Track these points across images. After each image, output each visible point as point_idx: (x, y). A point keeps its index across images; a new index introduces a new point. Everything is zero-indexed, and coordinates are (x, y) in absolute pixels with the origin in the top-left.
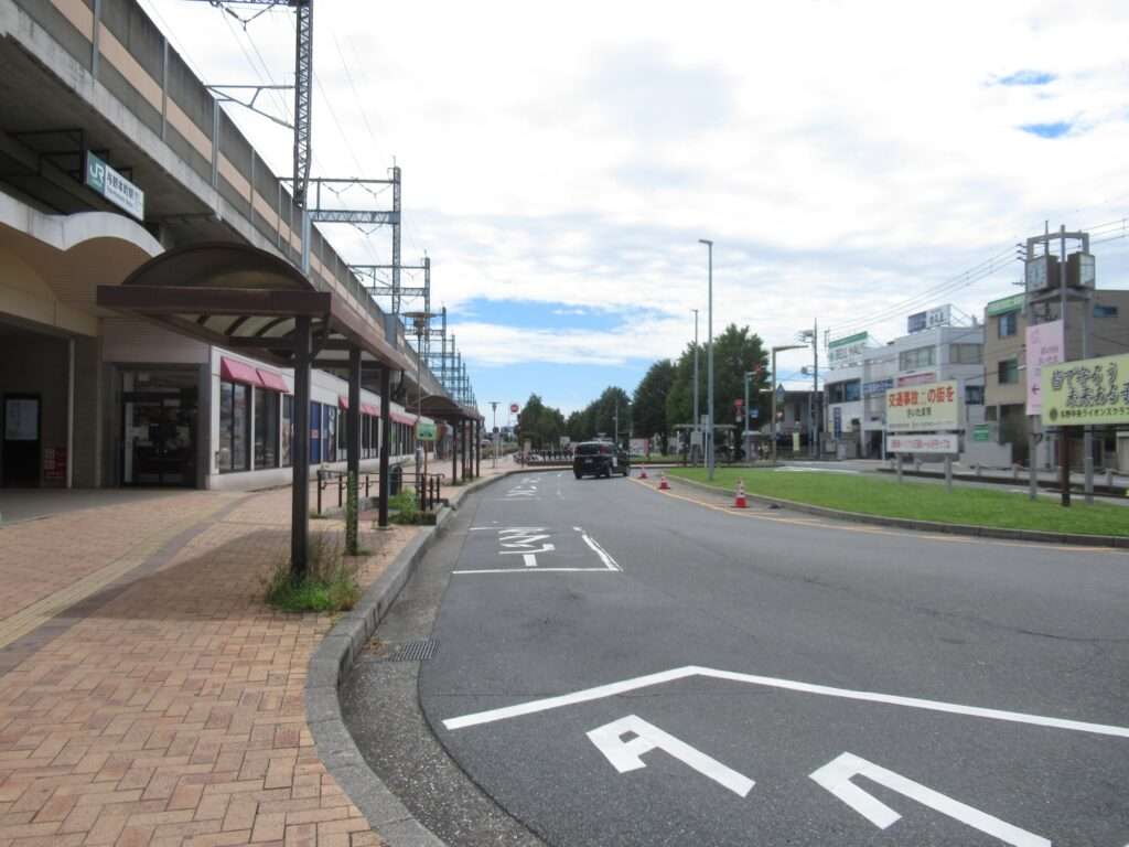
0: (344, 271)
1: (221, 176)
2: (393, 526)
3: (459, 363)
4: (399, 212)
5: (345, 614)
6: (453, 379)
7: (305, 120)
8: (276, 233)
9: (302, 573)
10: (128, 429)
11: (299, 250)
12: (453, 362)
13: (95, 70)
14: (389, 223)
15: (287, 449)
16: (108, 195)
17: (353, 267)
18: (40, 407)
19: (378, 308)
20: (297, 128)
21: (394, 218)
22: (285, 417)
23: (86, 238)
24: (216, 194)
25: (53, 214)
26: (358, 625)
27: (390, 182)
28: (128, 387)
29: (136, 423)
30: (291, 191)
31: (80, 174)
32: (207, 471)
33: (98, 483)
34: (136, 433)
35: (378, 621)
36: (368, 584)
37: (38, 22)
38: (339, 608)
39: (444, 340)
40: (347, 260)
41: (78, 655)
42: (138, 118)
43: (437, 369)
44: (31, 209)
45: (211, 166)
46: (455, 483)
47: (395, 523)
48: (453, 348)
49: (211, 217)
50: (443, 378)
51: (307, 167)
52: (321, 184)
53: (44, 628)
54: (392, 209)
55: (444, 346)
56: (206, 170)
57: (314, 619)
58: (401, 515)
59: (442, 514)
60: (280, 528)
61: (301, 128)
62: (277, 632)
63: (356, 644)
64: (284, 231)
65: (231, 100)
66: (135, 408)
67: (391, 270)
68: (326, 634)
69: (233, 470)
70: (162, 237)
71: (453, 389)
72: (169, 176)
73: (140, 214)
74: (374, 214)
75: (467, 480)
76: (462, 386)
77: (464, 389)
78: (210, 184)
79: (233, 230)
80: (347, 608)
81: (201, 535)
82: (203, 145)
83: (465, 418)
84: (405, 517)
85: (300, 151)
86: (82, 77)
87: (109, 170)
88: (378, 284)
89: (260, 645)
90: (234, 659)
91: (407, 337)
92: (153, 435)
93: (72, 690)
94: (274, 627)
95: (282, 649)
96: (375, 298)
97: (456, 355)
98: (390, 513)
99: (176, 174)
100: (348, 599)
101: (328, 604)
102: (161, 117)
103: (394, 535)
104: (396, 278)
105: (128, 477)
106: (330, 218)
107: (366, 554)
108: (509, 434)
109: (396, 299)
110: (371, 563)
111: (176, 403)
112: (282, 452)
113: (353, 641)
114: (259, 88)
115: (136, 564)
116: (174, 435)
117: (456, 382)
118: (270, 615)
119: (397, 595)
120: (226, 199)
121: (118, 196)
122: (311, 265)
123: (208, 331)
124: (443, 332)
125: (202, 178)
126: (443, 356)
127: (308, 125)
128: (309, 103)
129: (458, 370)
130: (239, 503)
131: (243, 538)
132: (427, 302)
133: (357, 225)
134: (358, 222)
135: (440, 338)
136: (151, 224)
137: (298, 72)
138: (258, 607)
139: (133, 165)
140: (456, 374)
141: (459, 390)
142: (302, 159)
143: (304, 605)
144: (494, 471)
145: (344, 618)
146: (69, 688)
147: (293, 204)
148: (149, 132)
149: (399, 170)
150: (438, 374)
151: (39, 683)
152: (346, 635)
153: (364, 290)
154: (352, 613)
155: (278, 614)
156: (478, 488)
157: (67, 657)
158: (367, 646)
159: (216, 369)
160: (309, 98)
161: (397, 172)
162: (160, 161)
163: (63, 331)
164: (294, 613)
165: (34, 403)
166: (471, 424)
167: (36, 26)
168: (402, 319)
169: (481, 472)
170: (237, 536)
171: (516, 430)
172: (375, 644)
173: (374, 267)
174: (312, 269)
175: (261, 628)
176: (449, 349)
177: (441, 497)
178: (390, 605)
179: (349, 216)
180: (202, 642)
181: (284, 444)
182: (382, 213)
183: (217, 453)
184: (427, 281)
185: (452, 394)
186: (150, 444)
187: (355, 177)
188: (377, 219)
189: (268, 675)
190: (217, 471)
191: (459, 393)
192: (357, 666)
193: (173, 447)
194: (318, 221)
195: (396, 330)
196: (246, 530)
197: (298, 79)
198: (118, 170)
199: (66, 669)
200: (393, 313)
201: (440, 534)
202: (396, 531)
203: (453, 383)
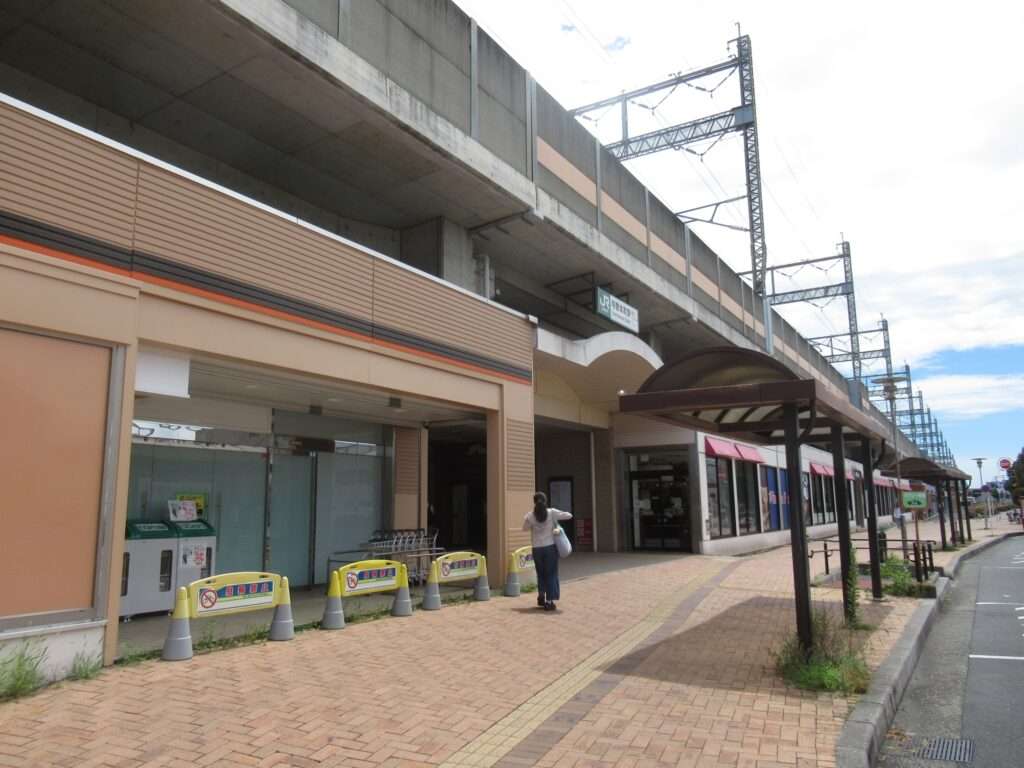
0: (804, 345)
1: (695, 286)
2: (888, 597)
3: (930, 419)
4: (852, 283)
5: (860, 697)
6: (924, 435)
7: (759, 222)
8: (742, 323)
9: (809, 650)
10: (635, 501)
11: (762, 334)
12: (923, 418)
13: (600, 226)
14: (842, 294)
15: (767, 514)
16: (613, 318)
17: (810, 339)
18: (572, 486)
19: (840, 376)
20: (752, 230)
21: (847, 288)
22: (763, 486)
23: (600, 354)
24: (692, 300)
25: (576, 339)
26: (878, 712)
27: (840, 256)
28: (634, 468)
29: (640, 498)
30: (751, 284)
31: (592, 306)
32: (700, 538)
33: (616, 546)
34: (642, 505)
35: (895, 708)
36: (877, 664)
37: (562, 203)
38: (854, 689)
39: (911, 397)
40: (805, 335)
41: (629, 712)
42: (630, 253)
43: (905, 427)
44: (564, 339)
45: (686, 278)
46: (945, 548)
47: (889, 594)
48: (921, 404)
49: (689, 320)
50: (913, 435)
51: (764, 261)
52: (775, 272)
53: (599, 682)
54: (843, 281)
55: (911, 404)
56: (682, 282)
57: (828, 699)
58: (895, 585)
59: (941, 585)
60: (774, 596)
61: (756, 229)
62: (795, 710)
63: (878, 733)
64: (749, 320)
65: (695, 220)
66: (640, 484)
67: (849, 337)
68: (846, 718)
69: (721, 536)
70: (652, 342)
71: (926, 446)
72: (656, 294)
73: (635, 328)
74: (827, 288)
75: (958, 543)
76: (935, 442)
77: (938, 445)
78: (686, 293)
79: (708, 327)
80: (861, 691)
81: (705, 600)
82: (678, 262)
83: (948, 478)
84: (899, 588)
85: (756, 248)
86: (592, 234)
87: (613, 298)
88: (836, 352)
89: (781, 723)
90: (759, 734)
91: (871, 399)
92: (653, 505)
93: (630, 747)
94: (792, 704)
95: (804, 730)
96: (834, 365)
97: (925, 411)
98: (884, 582)
99: (660, 292)
100: (861, 682)
101: (843, 684)
102: (647, 248)
103: (892, 608)
104: (855, 343)
105: (637, 543)
106: (786, 300)
107: (867, 628)
108: (999, 491)
109: (857, 365)
110: (874, 639)
111: (670, 478)
112: (763, 518)
113: (875, 728)
114: (717, 205)
115: (657, 626)
116: (670, 505)
117: (928, 439)
118: (783, 690)
119: (909, 679)
120: (701, 304)
121: (620, 317)
122: (776, 346)
123: (701, 421)
124: (908, 390)
125: (680, 289)
126: (912, 413)
127: (761, 225)
128: (760, 207)
129: (930, 425)
130: (731, 568)
131: (742, 604)
132: (889, 362)
133: (811, 301)
134: (812, 299)
135: (906, 396)
136: (644, 335)
137: (749, 183)
138: (771, 679)
139: (630, 290)
140: (927, 431)
141: (932, 446)
142: (758, 254)
143: (816, 682)
144: (989, 533)
145: (862, 701)
146: (627, 743)
147: (754, 295)
148: (639, 263)
149: (848, 244)
150: (907, 431)
151: (605, 735)
152: (867, 722)
153: (824, 359)
154: (868, 697)
155: (792, 688)
156: (973, 554)
157: (620, 712)
158: (888, 735)
159: (701, 448)
160: (760, 202)
161: (846, 246)
162: (649, 284)
163: (586, 426)
164: (808, 690)
165: (569, 484)
166: (956, 484)
167: (561, 206)
168: (863, 381)
169: (973, 536)
170: (737, 602)
171: (1008, 486)
172: (897, 734)
173: (831, 337)
174: (775, 349)
175: (778, 703)
176: (916, 406)
177: (935, 564)
178: (904, 690)
179: (803, 295)
180: (727, 712)
181: (764, 512)
182: (834, 286)
183: (707, 521)
184: (887, 342)
185: (926, 452)
186: (651, 513)
187: (805, 259)
188: (830, 293)
189: (797, 758)
190: (708, 537)
191: (933, 450)
192: (884, 758)
193: (670, 515)
194: (774, 304)
195: (860, 394)
196: (744, 596)
197: (749, 188)
198: (618, 296)
199: (621, 725)
200: (855, 377)
201: (942, 609)
202: (892, 604)
203: (925, 439)
